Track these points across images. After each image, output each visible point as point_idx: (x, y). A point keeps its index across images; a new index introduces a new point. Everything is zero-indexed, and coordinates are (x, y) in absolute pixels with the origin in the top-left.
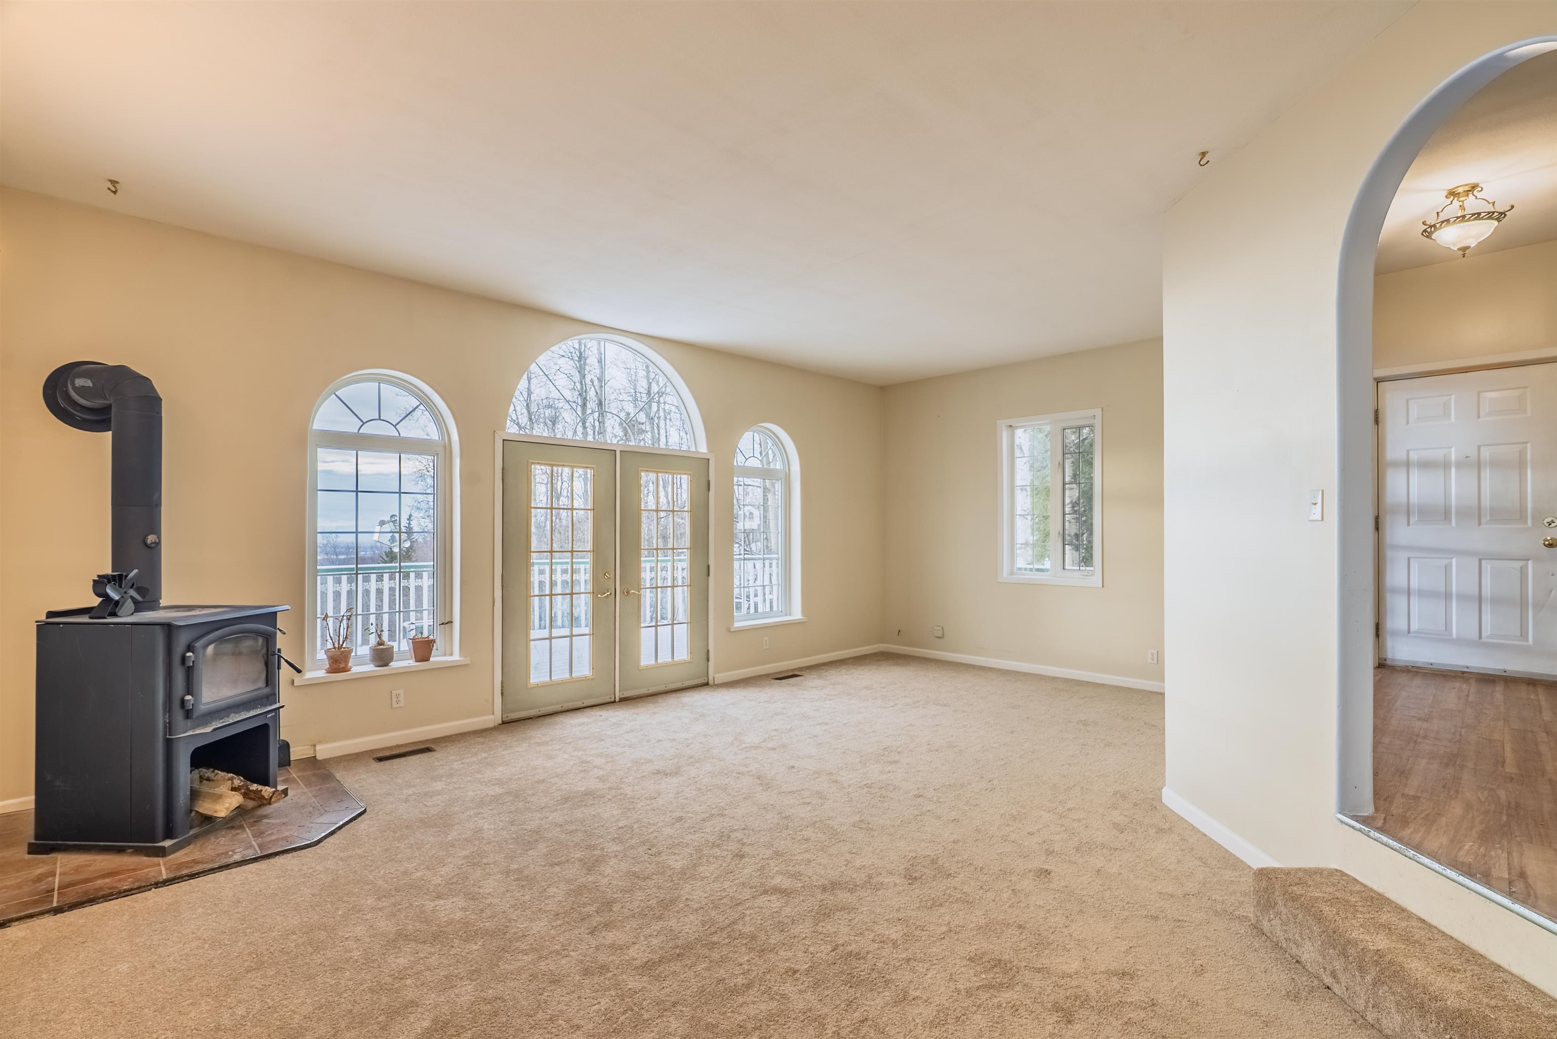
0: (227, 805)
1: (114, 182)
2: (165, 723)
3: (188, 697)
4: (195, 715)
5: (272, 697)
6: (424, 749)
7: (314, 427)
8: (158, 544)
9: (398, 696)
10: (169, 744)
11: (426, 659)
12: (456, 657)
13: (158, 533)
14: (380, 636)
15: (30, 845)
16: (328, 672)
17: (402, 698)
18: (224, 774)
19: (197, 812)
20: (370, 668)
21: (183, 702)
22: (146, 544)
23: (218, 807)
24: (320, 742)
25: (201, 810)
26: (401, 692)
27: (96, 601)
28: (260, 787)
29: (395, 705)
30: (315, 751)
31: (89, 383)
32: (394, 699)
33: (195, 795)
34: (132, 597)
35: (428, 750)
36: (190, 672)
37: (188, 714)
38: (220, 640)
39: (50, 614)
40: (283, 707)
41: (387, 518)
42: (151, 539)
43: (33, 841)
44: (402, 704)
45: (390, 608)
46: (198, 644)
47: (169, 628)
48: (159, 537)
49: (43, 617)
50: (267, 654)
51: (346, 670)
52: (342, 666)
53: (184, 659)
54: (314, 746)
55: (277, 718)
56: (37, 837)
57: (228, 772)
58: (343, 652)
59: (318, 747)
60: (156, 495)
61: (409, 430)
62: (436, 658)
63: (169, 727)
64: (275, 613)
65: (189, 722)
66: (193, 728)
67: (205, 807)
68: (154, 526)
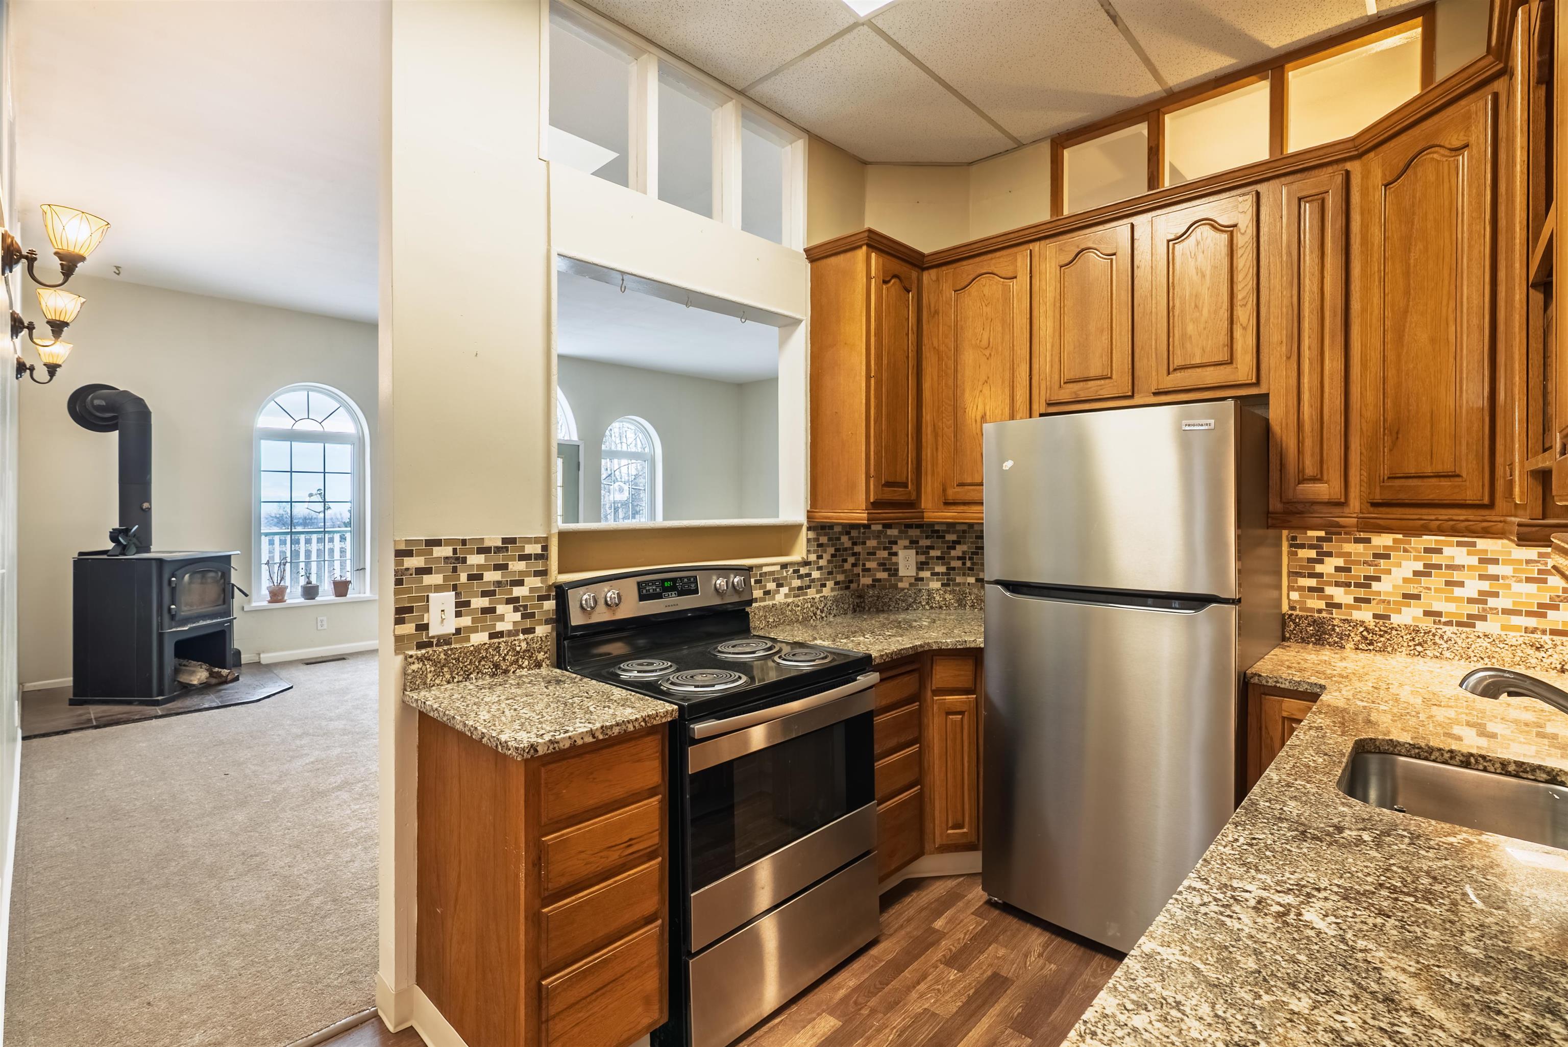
0: (198, 677)
1: (117, 268)
2: (158, 622)
3: (173, 607)
4: (177, 618)
5: (228, 612)
6: (341, 658)
7: (258, 426)
8: (150, 509)
9: (322, 621)
10: (161, 636)
11: (344, 594)
12: (368, 594)
13: (149, 501)
14: (308, 578)
15: (70, 700)
16: (269, 602)
17: (325, 623)
18: (195, 662)
19: (179, 682)
20: (301, 600)
21: (170, 610)
22: (142, 509)
23: (192, 678)
24: (263, 652)
25: (181, 680)
26: (325, 618)
27: (110, 545)
28: (220, 670)
29: (319, 628)
30: (260, 658)
31: (103, 403)
32: (319, 624)
33: (177, 671)
34: (134, 543)
35: (344, 659)
36: (173, 590)
37: (173, 617)
38: (193, 573)
39: (81, 554)
40: (235, 618)
41: (315, 492)
42: (145, 505)
43: (72, 697)
44: (325, 627)
45: (318, 556)
46: (178, 573)
47: (160, 561)
48: (150, 505)
49: (76, 556)
50: (224, 583)
51: (282, 601)
52: (279, 598)
53: (170, 582)
54: (259, 654)
55: (231, 627)
56: (75, 695)
57: (198, 661)
58: (280, 589)
59: (262, 656)
60: (148, 477)
61: (331, 426)
62: (351, 595)
63: (161, 625)
64: (230, 556)
65: (173, 623)
66: (176, 627)
67: (184, 678)
68: (148, 499)
